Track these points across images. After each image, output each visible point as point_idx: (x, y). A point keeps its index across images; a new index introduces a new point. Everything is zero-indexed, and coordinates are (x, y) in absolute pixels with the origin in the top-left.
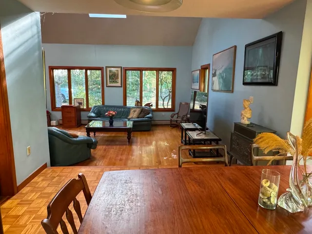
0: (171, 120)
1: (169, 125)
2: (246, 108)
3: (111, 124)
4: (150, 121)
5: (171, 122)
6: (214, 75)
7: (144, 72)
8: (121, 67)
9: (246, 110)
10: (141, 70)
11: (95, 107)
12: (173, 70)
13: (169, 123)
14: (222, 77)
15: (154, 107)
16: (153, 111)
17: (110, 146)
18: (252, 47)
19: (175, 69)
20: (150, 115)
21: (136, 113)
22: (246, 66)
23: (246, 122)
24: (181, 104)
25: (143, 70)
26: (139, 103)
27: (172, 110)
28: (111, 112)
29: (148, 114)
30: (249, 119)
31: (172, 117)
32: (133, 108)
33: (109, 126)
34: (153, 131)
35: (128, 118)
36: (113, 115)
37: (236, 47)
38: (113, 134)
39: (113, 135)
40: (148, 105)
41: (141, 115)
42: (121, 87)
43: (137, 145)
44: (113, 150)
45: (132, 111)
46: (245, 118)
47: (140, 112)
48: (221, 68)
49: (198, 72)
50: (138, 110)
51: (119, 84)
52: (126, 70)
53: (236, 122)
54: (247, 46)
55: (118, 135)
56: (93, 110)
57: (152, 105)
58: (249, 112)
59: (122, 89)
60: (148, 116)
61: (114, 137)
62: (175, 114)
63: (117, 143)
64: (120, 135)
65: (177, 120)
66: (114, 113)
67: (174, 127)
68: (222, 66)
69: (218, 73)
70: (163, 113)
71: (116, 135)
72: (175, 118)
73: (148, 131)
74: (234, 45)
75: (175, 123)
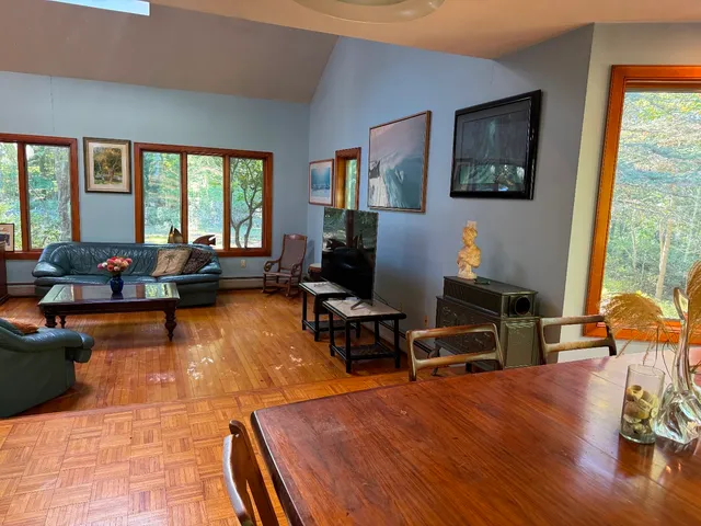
0: (265, 278)
1: (261, 288)
2: (469, 246)
3: (117, 290)
4: (216, 280)
5: (265, 280)
6: (374, 173)
7: (189, 157)
8: (130, 143)
9: (469, 250)
10: (183, 152)
11: (52, 247)
12: (267, 158)
13: (262, 284)
14: (397, 180)
15: (219, 246)
16: (219, 254)
17: (118, 352)
18: (471, 117)
19: (271, 154)
20: (213, 266)
21: (175, 261)
22: (458, 157)
23: (468, 274)
24: (286, 237)
25: (187, 154)
26: (179, 236)
27: (265, 251)
28: (118, 261)
29: (207, 264)
30: (474, 268)
31: (267, 268)
32: (165, 248)
33: (110, 297)
34: (222, 304)
35: (154, 274)
36: (123, 268)
37: (429, 113)
38: (117, 319)
39: (116, 321)
40: (205, 240)
41: (190, 266)
42: (130, 193)
43: (193, 343)
44: (132, 362)
45: (162, 257)
46: (468, 267)
47: (185, 258)
48: (394, 158)
49: (330, 165)
50: (180, 255)
51: (123, 187)
52: (142, 150)
53: (447, 275)
54: (459, 114)
55: (131, 320)
56: (48, 254)
57: (213, 242)
58: (475, 253)
59: (131, 198)
60: (207, 268)
61: (121, 325)
62: (273, 263)
63: (136, 342)
64: (137, 320)
65: (278, 277)
66: (126, 263)
67: (271, 294)
68: (397, 155)
69: (383, 169)
70: (243, 261)
71: (126, 321)
72: (273, 272)
73: (211, 305)
74: (425, 110)
75: (273, 283)
